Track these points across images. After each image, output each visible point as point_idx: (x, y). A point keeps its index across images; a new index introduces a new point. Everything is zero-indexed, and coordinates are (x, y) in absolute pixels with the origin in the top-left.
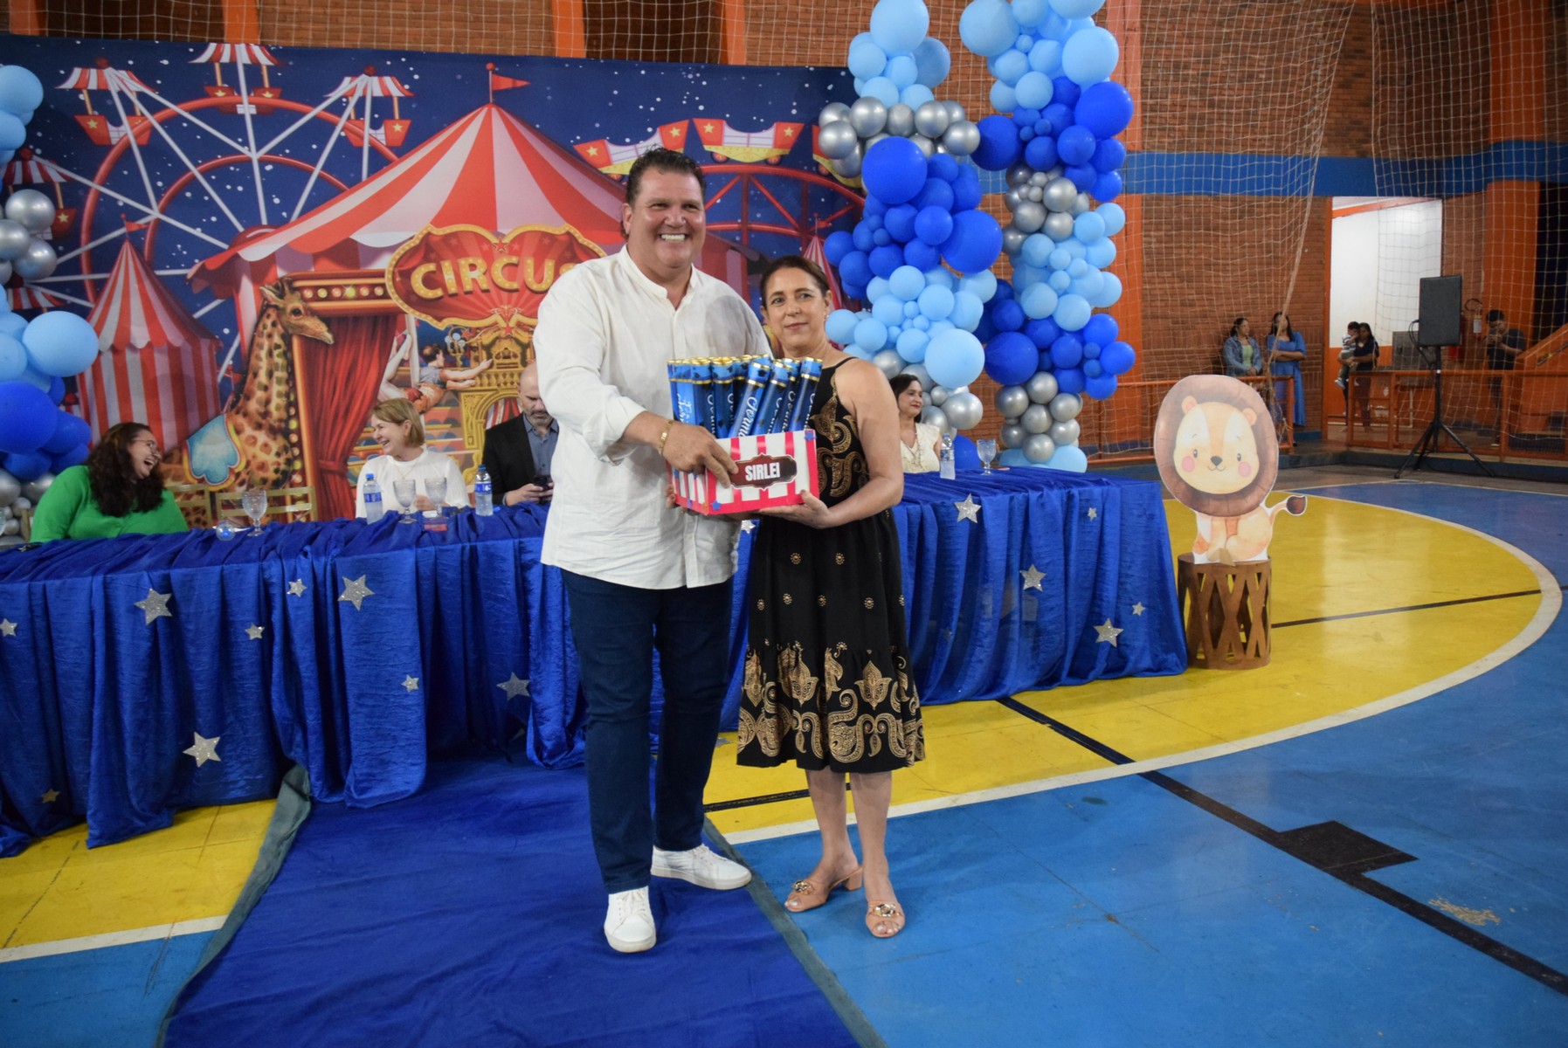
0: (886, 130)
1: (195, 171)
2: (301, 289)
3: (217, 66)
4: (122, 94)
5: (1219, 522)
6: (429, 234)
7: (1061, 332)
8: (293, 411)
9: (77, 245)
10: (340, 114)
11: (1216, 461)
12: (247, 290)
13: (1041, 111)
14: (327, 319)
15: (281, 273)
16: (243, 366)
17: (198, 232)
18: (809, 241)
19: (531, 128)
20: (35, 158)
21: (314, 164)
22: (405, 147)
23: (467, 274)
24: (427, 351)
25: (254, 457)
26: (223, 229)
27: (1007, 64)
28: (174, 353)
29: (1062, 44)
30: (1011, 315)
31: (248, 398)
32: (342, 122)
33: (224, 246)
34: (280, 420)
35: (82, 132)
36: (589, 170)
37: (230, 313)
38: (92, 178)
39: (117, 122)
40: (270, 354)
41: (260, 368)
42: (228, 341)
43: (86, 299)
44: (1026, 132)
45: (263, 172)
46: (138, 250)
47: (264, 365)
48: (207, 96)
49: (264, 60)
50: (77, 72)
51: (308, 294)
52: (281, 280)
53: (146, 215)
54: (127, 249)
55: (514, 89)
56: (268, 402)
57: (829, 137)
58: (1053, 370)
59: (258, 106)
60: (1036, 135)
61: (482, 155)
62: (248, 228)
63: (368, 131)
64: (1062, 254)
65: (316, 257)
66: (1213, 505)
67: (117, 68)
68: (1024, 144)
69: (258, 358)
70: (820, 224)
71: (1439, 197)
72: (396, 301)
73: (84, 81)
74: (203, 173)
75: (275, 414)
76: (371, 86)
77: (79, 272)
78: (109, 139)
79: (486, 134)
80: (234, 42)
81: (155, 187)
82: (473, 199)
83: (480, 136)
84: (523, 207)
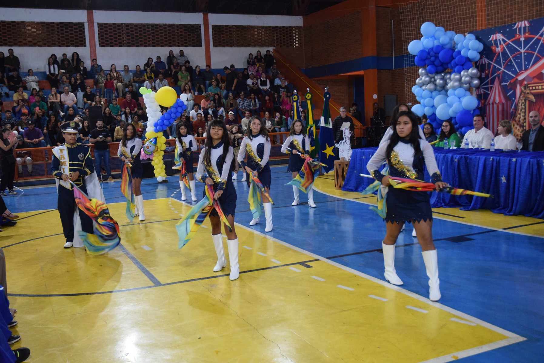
1: (511, 57)
2: (529, 87)
3: (518, 29)
4: (499, 40)
8: (525, 121)
9: (488, 78)
10: (542, 36)
12: (518, 87)
14: (535, 95)
15: (525, 83)
16: (516, 108)
17: (510, 73)
20: (484, 58)
21: (535, 52)
25: (516, 133)
26: (515, 72)
28: (503, 104)
31: (516, 117)
32: (542, 39)
33: (515, 76)
34: (522, 123)
35: (491, 50)
37: (514, 94)
38: (492, 61)
40: (521, 105)
41: (519, 109)
42: (513, 101)
43: (489, 91)
45: (524, 56)
46: (499, 78)
47: (520, 108)
48: (515, 37)
49: (527, 25)
50: (492, 36)
51: (531, 88)
52: (525, 85)
53: (501, 69)
54: (497, 79)
56: (520, 118)
59: (525, 38)
62: (520, 71)
65: (534, 78)
67: (499, 33)
69: (519, 106)
73: (493, 38)
75: (521, 121)
77: (488, 85)
78: (496, 51)
80: (522, 21)
81: (503, 62)
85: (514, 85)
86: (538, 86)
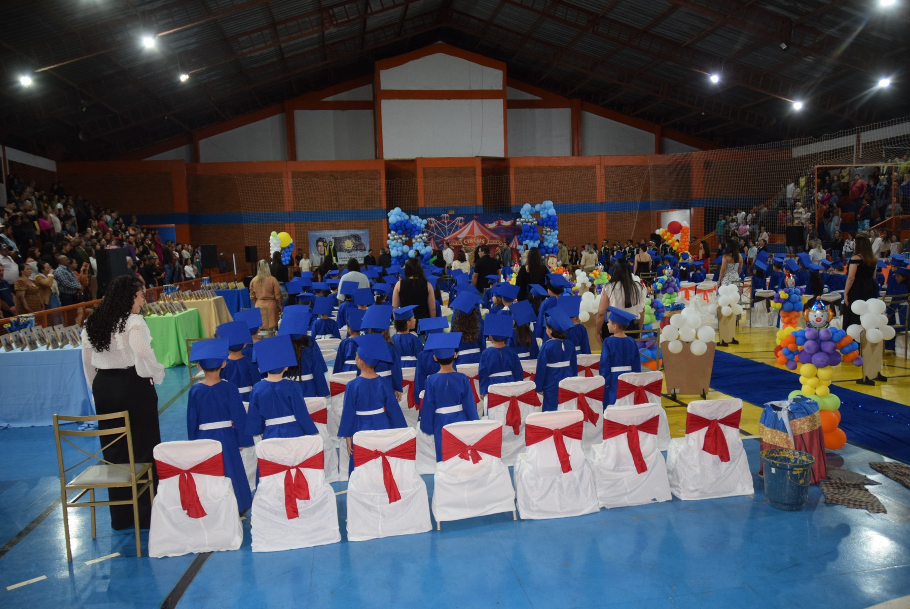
0: (525, 222)
1: (440, 229)
4: (432, 221)
6: (466, 236)
7: (549, 248)
13: (545, 219)
17: (440, 236)
18: (515, 236)
19: (478, 222)
21: (453, 228)
22: (464, 225)
23: (471, 241)
26: (443, 236)
27: (541, 213)
29: (548, 211)
30: (542, 245)
35: (430, 226)
36: (486, 227)
39: (432, 224)
45: (448, 229)
48: (442, 221)
55: (476, 218)
57: (517, 223)
58: (548, 253)
59: (447, 221)
60: (545, 222)
61: (473, 226)
62: (446, 236)
63: (460, 224)
64: (549, 238)
67: (432, 218)
68: (543, 223)
70: (516, 233)
72: (462, 244)
76: (460, 218)
79: (473, 223)
80: (445, 214)
81: (436, 231)
82: (472, 231)
83: (473, 224)
84: (477, 232)
85: (442, 242)
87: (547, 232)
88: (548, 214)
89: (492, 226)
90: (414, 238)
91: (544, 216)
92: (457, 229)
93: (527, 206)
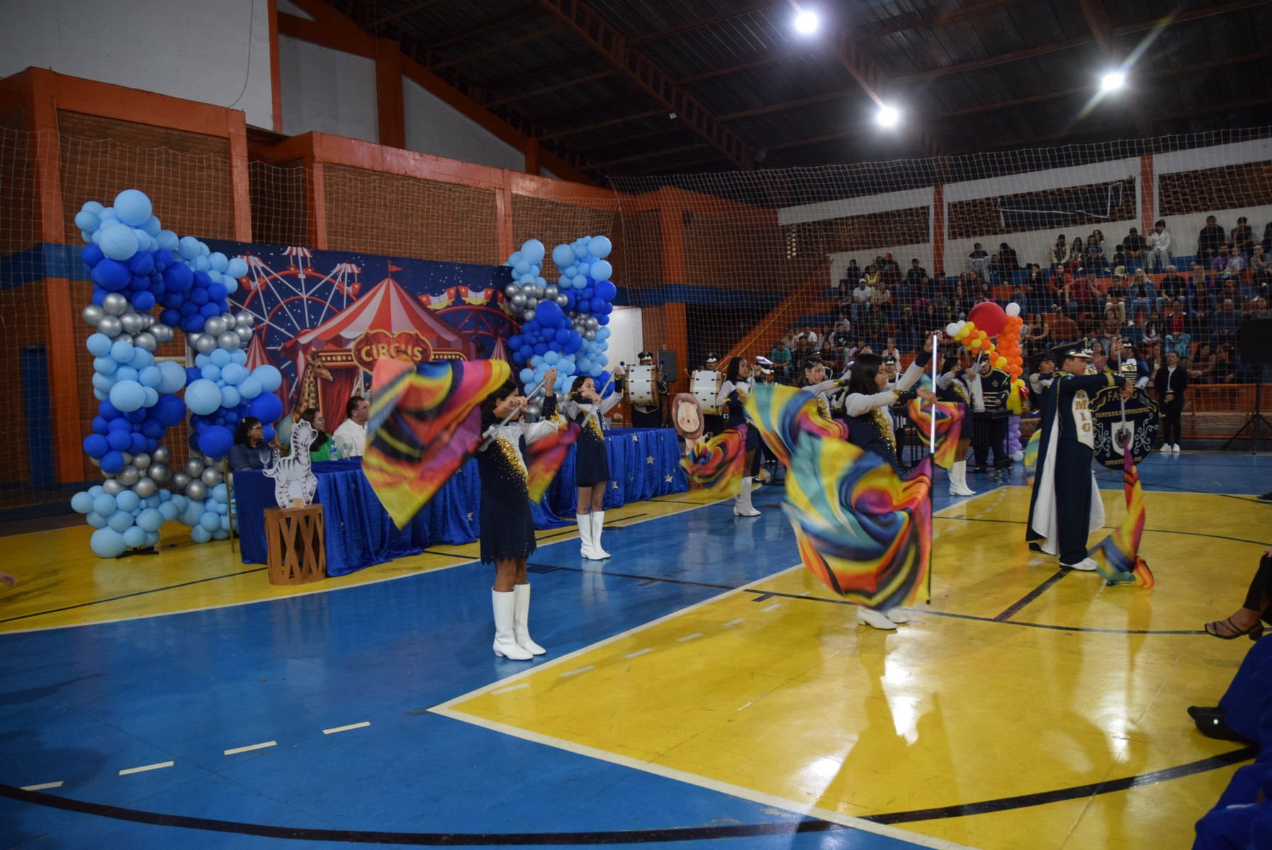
1: (282, 303)
2: (321, 356)
3: (291, 257)
4: (256, 268)
5: (691, 441)
6: (367, 334)
10: (336, 280)
11: (689, 421)
12: (301, 355)
13: (583, 289)
14: (330, 370)
15: (314, 349)
16: (299, 391)
17: (283, 330)
18: (496, 339)
19: (402, 287)
21: (327, 301)
22: (359, 295)
23: (381, 351)
24: (367, 385)
26: (292, 329)
27: (569, 271)
29: (590, 266)
31: (301, 406)
32: (337, 283)
33: (293, 337)
35: (240, 284)
36: (423, 306)
37: (294, 367)
38: (243, 305)
39: (254, 280)
40: (309, 386)
41: (305, 392)
42: (293, 380)
44: (579, 298)
45: (308, 304)
46: (260, 337)
47: (307, 390)
48: (287, 270)
49: (309, 255)
50: (239, 257)
51: (324, 359)
52: (314, 352)
53: (263, 322)
54: (256, 337)
55: (397, 272)
59: (307, 275)
60: (582, 300)
61: (386, 300)
62: (302, 329)
63: (346, 287)
64: (593, 345)
65: (327, 342)
66: (689, 436)
67: (254, 256)
68: (577, 302)
69: (305, 387)
70: (501, 331)
71: (640, 307)
72: (356, 362)
74: (285, 304)
76: (347, 267)
78: (250, 287)
79: (388, 290)
80: (297, 246)
81: (267, 310)
82: (383, 318)
83: (386, 291)
84: (401, 323)
85: (292, 352)
86: (336, 356)
87: (587, 328)
88: (589, 278)
89: (440, 302)
90: (201, 330)
91: (580, 282)
92: (338, 306)
93: (534, 248)
